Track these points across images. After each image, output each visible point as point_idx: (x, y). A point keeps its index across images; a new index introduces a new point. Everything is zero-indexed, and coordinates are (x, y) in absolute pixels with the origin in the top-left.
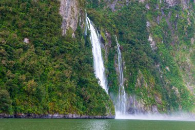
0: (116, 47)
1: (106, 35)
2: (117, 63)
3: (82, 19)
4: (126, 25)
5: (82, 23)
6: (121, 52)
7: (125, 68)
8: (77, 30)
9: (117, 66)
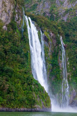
0: (60, 45)
1: (50, 35)
2: (61, 59)
3: (18, 16)
4: (74, 30)
5: (19, 19)
6: (65, 50)
7: (68, 63)
8: (11, 24)
9: (60, 62)
